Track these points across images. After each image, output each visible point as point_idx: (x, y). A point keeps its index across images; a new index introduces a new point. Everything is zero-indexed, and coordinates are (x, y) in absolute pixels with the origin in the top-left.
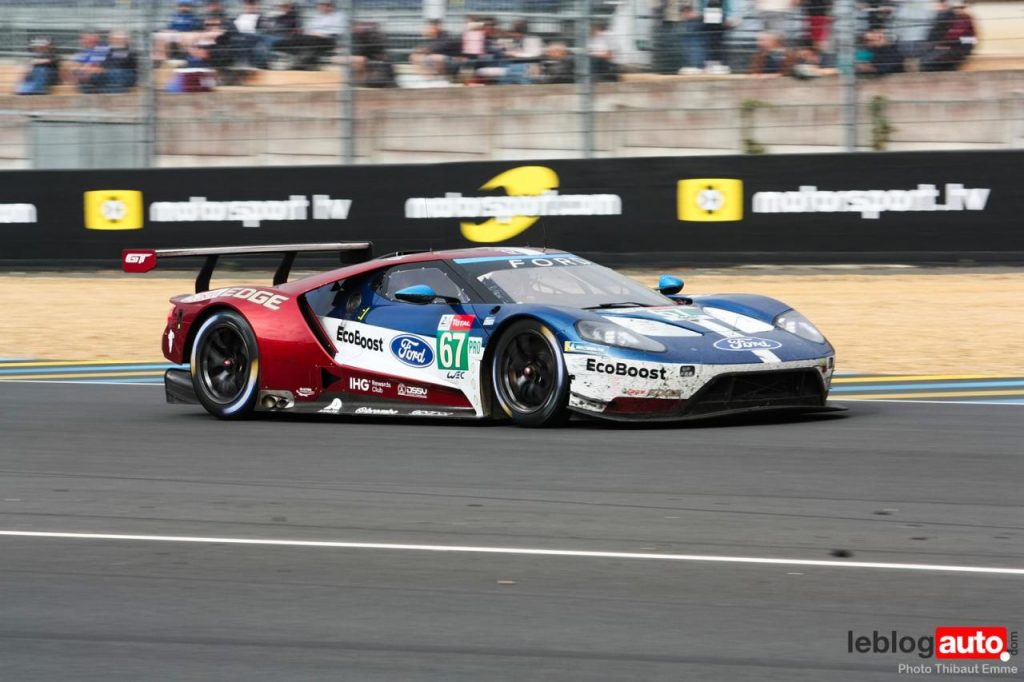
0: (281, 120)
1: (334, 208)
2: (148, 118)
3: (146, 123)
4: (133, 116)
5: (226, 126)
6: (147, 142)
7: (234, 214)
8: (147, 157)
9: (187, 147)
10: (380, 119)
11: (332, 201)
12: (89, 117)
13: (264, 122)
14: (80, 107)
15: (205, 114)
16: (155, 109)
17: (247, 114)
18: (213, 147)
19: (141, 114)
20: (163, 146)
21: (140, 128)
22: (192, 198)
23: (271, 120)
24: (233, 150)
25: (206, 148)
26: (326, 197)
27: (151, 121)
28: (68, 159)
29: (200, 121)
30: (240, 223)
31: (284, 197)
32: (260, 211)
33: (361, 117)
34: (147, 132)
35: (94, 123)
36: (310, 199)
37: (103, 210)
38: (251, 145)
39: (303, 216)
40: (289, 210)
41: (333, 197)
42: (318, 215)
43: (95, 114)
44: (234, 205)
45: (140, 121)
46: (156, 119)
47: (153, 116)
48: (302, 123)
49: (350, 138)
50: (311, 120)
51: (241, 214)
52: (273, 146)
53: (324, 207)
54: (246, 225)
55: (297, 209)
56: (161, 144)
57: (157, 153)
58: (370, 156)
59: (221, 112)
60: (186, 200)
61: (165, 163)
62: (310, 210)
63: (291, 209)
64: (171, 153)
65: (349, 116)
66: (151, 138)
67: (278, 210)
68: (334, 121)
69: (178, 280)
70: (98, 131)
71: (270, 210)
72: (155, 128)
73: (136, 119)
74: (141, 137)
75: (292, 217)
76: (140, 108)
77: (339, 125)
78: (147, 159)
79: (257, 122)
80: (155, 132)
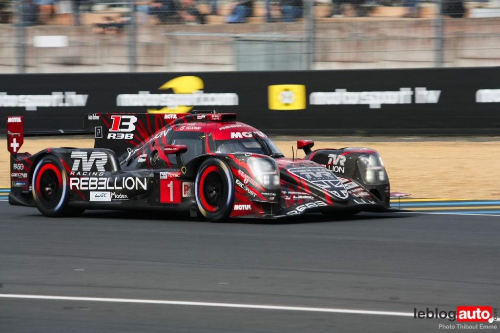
0: (395, 38)
1: (429, 96)
2: (309, 38)
3: (308, 41)
4: (300, 37)
5: (359, 43)
6: (309, 53)
7: (364, 100)
8: (308, 62)
9: (333, 56)
10: (460, 37)
11: (428, 91)
12: (272, 38)
13: (384, 39)
14: (266, 31)
15: (345, 35)
16: (314, 32)
17: (373, 35)
18: (351, 56)
19: (304, 36)
20: (319, 56)
21: (304, 45)
22: (337, 90)
23: (388, 39)
24: (364, 58)
25: (346, 57)
26: (424, 88)
27: (312, 40)
28: (258, 64)
29: (343, 40)
30: (367, 106)
31: (396, 89)
32: (381, 98)
33: (448, 37)
34: (309, 47)
35: (275, 41)
36: (413, 90)
37: (280, 97)
38: (375, 55)
39: (409, 101)
40: (399, 97)
41: (428, 89)
42: (418, 101)
43: (276, 35)
44: (364, 94)
45: (304, 40)
46: (314, 38)
47: (313, 36)
48: (408, 41)
49: (440, 51)
50: (415, 39)
51: (368, 100)
52: (390, 56)
53: (422, 96)
54: (371, 107)
55: (405, 96)
56: (317, 54)
57: (315, 61)
58: (452, 62)
59: (357, 34)
60: (333, 91)
61: (320, 67)
62: (413, 97)
63: (401, 96)
64: (324, 60)
65: (439, 36)
66: (311, 51)
67: (392, 97)
68: (429, 39)
69: (328, 142)
70: (278, 46)
71: (387, 98)
72: (314, 44)
73: (302, 39)
74: (304, 51)
75: (402, 102)
76: (304, 31)
77: (433, 41)
78: (309, 65)
79: (379, 40)
80: (314, 47)
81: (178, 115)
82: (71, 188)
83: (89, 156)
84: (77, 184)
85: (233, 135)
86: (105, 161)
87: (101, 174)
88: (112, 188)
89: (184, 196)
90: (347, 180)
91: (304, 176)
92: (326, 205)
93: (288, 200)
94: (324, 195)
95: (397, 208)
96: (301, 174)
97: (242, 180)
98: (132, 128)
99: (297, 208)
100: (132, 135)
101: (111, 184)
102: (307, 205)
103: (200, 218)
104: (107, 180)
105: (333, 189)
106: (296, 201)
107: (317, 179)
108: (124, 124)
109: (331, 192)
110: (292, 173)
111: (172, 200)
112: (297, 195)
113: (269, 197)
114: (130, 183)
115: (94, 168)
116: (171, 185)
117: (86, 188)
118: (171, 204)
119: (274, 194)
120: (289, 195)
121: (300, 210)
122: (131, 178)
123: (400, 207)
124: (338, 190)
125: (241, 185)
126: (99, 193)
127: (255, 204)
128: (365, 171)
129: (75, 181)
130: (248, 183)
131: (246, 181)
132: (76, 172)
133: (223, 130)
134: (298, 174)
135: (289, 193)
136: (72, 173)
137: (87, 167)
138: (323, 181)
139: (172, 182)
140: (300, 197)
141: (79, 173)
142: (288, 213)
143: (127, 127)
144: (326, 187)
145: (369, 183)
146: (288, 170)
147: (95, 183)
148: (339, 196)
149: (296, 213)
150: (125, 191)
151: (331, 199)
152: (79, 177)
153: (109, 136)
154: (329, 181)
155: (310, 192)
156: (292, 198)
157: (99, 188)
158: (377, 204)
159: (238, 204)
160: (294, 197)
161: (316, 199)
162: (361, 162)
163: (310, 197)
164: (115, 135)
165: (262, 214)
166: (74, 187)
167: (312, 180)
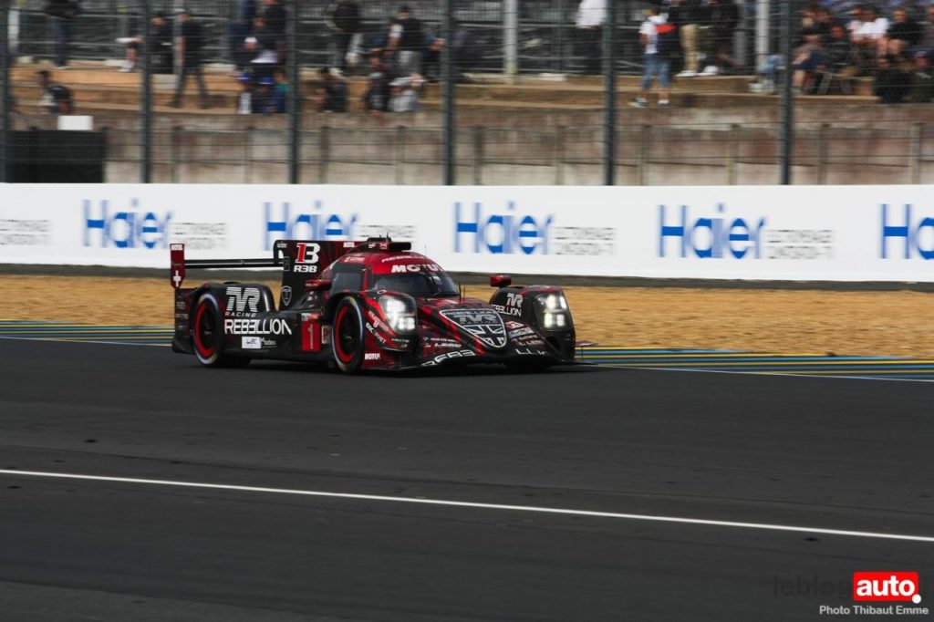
81: (356, 243)
82: (226, 332)
83: (243, 292)
84: (230, 327)
85: (396, 269)
86: (257, 300)
87: (253, 315)
88: (260, 332)
89: (323, 342)
90: (522, 325)
91: (457, 320)
92: (474, 354)
93: (428, 349)
94: (475, 343)
95: (581, 362)
96: (455, 317)
97: (372, 322)
98: (315, 259)
99: (436, 359)
100: (315, 267)
101: (260, 329)
102: (449, 354)
103: (337, 370)
104: (257, 322)
105: (488, 334)
106: (438, 349)
107: (473, 323)
108: (309, 253)
109: (484, 339)
110: (444, 315)
111: (312, 347)
112: (440, 343)
113: (401, 344)
114: (276, 326)
115: (247, 309)
116: (311, 329)
117: (238, 333)
118: (311, 352)
119: (407, 341)
120: (429, 342)
121: (438, 361)
122: (278, 321)
123: (582, 359)
124: (494, 337)
125: (371, 329)
126: (250, 339)
127: (384, 353)
128: (543, 315)
129: (229, 324)
130: (379, 327)
131: (376, 325)
132: (231, 312)
133: (386, 262)
134: (451, 317)
135: (432, 339)
136: (227, 314)
137: (241, 307)
138: (479, 326)
139: (312, 326)
140: (444, 345)
141: (233, 314)
142: (424, 364)
143: (310, 257)
144: (479, 332)
145: (546, 329)
146: (440, 312)
147: (246, 327)
148: (493, 344)
149: (434, 363)
150: (271, 337)
151: (481, 347)
152: (233, 318)
153: (296, 268)
154: (487, 326)
155: (459, 339)
156: (433, 346)
157: (251, 332)
158: (549, 354)
159: (369, 353)
160: (436, 345)
161: (464, 347)
162: (538, 303)
163: (456, 346)
164: (300, 267)
165: (392, 365)
166: (229, 330)
167: (466, 323)
